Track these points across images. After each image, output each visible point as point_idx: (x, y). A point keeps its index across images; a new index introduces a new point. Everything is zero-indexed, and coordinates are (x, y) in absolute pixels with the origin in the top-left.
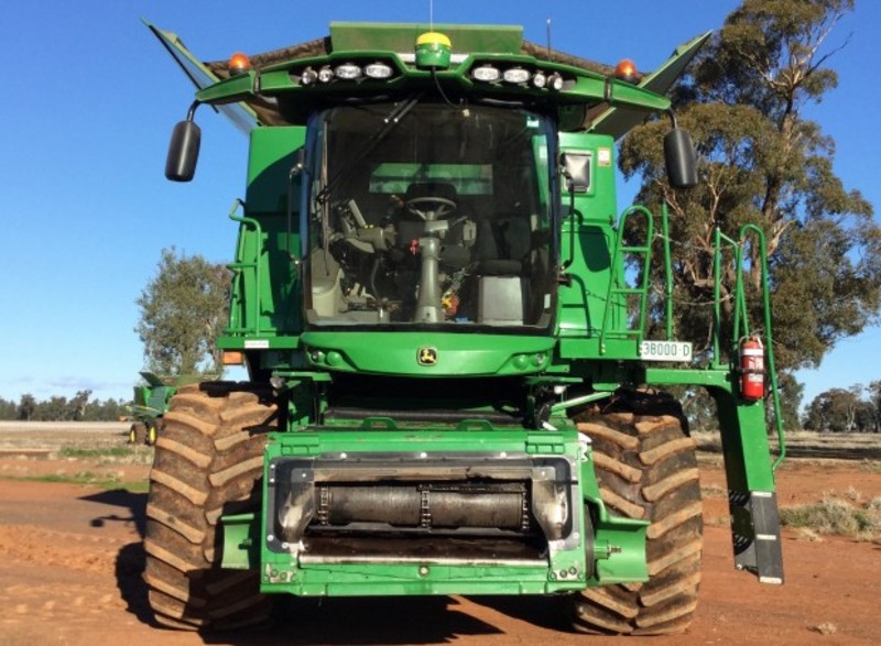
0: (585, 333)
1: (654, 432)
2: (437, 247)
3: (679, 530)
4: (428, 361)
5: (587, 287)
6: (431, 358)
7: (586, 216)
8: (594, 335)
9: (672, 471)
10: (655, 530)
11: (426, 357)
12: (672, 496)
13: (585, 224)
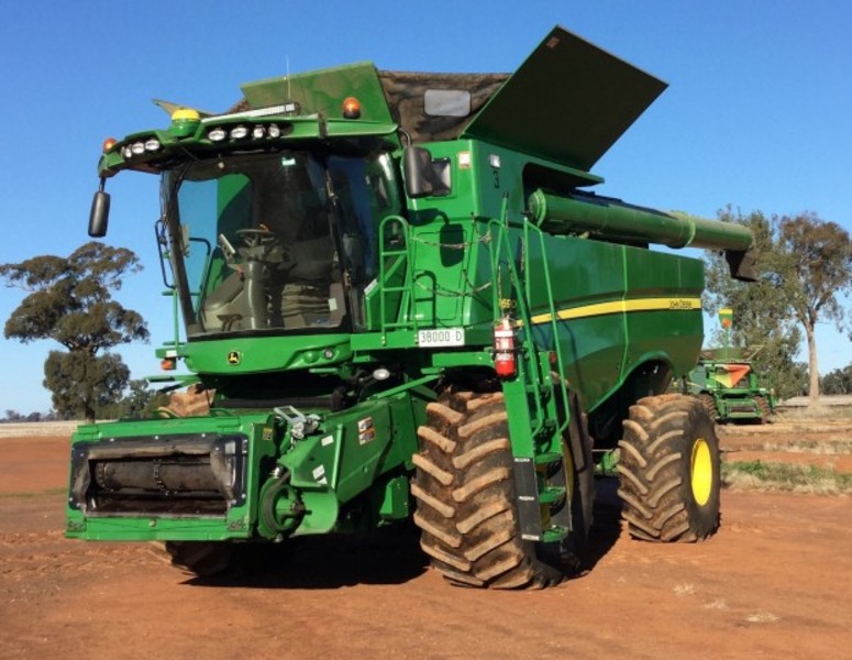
0: (431, 323)
1: (480, 408)
2: (255, 268)
3: (483, 494)
4: (234, 362)
5: (438, 282)
6: (235, 359)
7: (449, 216)
8: (438, 324)
9: (483, 441)
10: (460, 494)
11: (233, 359)
12: (479, 464)
13: (451, 223)
